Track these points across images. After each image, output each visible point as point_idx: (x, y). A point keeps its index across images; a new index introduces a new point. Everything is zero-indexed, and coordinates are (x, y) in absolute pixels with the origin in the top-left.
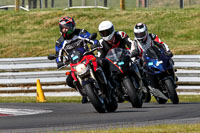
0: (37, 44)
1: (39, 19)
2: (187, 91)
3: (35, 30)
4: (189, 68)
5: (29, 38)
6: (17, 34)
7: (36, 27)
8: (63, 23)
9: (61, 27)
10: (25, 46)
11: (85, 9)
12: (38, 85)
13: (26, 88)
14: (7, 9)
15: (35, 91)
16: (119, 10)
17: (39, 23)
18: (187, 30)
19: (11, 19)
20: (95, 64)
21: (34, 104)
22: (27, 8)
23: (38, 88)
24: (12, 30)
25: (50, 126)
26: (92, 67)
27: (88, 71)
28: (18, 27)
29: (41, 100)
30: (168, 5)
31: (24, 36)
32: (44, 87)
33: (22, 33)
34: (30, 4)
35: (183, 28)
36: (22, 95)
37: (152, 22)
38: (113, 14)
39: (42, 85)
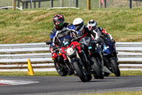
0: (28, 34)
1: (30, 16)
2: (135, 67)
3: (27, 24)
4: (136, 52)
5: (22, 30)
6: (14, 27)
7: (27, 22)
8: (56, 18)
9: (55, 22)
10: (19, 36)
11: (62, 9)
12: (29, 63)
13: (20, 65)
14: (7, 9)
15: (27, 68)
16: (86, 10)
17: (30, 19)
18: (135, 24)
19: (10, 16)
20: (79, 48)
21: (26, 77)
22: (21, 8)
23: (29, 65)
24: (11, 24)
25: (37, 92)
26: (77, 50)
27: (75, 53)
28: (15, 22)
29: (31, 74)
30: (121, 6)
31: (19, 28)
32: (33, 65)
33: (18, 26)
34: (23, 5)
35: (132, 23)
36: (18, 70)
37: (110, 19)
38: (82, 13)
39: (32, 63)
